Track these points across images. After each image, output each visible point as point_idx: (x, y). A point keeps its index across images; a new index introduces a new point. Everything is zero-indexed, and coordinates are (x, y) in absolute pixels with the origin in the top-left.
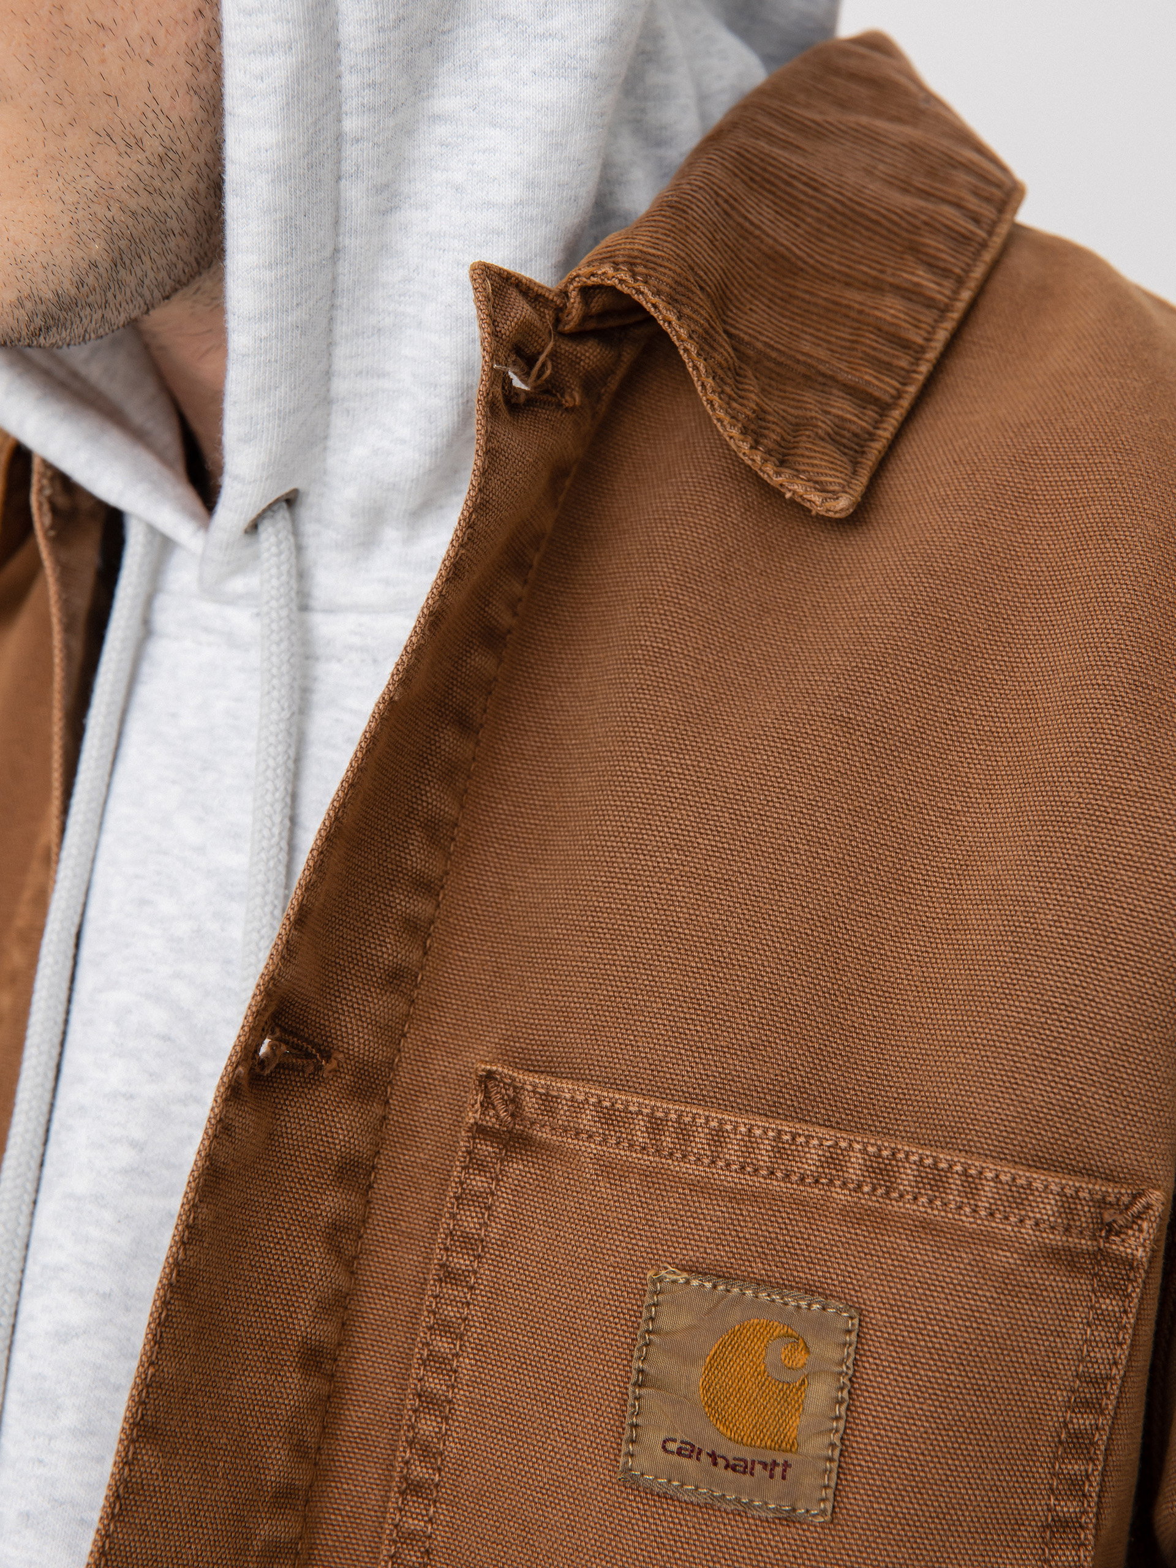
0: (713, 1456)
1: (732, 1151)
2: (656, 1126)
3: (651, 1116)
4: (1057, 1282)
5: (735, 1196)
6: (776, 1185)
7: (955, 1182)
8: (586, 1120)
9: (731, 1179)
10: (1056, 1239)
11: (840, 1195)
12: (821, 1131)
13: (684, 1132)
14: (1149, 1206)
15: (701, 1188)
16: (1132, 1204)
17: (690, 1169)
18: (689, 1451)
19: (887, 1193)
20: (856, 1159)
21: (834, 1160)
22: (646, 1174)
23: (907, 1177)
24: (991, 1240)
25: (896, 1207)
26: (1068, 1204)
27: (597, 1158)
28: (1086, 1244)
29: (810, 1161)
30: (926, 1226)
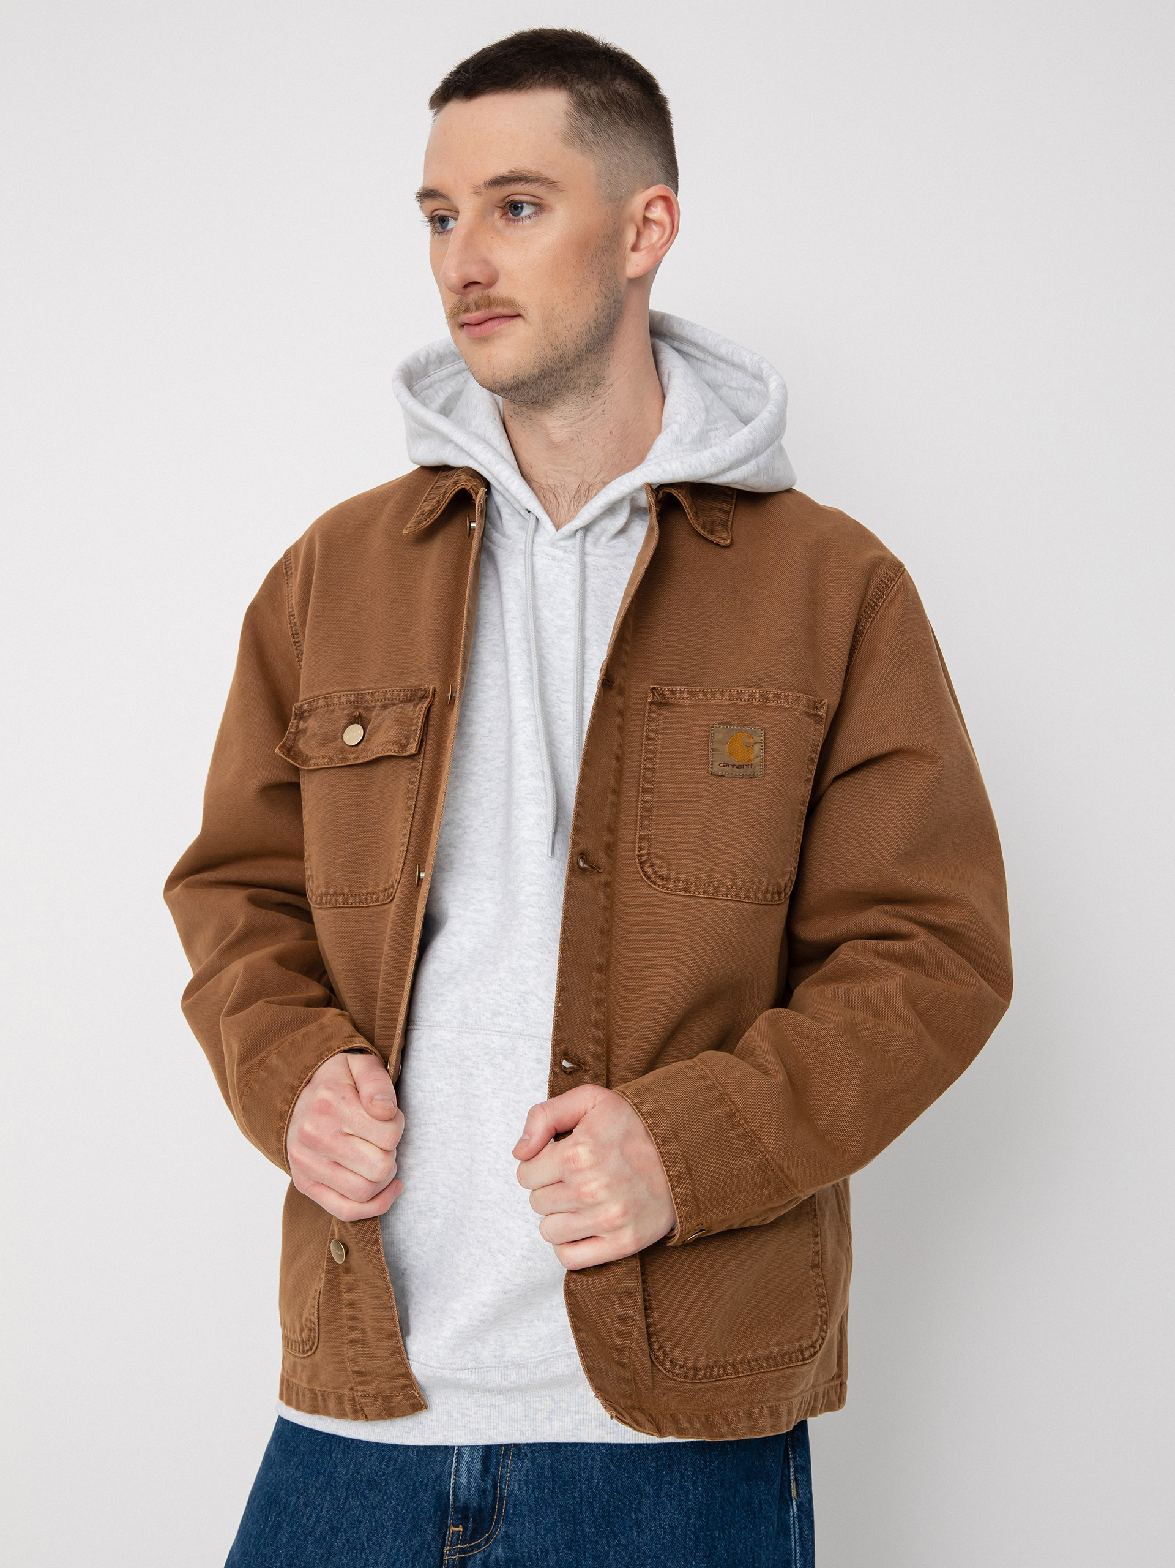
0: (733, 766)
1: (727, 696)
2: (705, 693)
3: (703, 690)
4: (807, 720)
5: (729, 706)
6: (738, 702)
7: (783, 697)
8: (685, 695)
9: (727, 702)
10: (807, 710)
11: (755, 703)
12: (748, 689)
13: (713, 693)
14: (825, 703)
15: (720, 705)
16: (821, 702)
17: (716, 701)
18: (727, 765)
19: (766, 701)
20: (758, 694)
21: (752, 695)
22: (704, 705)
23: (771, 696)
24: (792, 709)
25: (769, 704)
26: (808, 701)
27: (690, 704)
28: (812, 712)
29: (747, 696)
30: (777, 708)
